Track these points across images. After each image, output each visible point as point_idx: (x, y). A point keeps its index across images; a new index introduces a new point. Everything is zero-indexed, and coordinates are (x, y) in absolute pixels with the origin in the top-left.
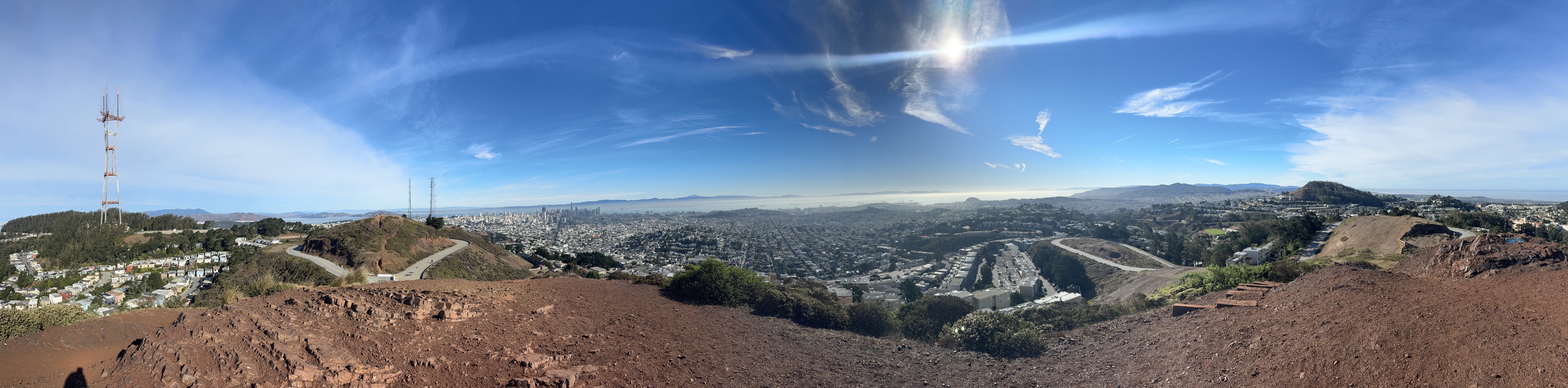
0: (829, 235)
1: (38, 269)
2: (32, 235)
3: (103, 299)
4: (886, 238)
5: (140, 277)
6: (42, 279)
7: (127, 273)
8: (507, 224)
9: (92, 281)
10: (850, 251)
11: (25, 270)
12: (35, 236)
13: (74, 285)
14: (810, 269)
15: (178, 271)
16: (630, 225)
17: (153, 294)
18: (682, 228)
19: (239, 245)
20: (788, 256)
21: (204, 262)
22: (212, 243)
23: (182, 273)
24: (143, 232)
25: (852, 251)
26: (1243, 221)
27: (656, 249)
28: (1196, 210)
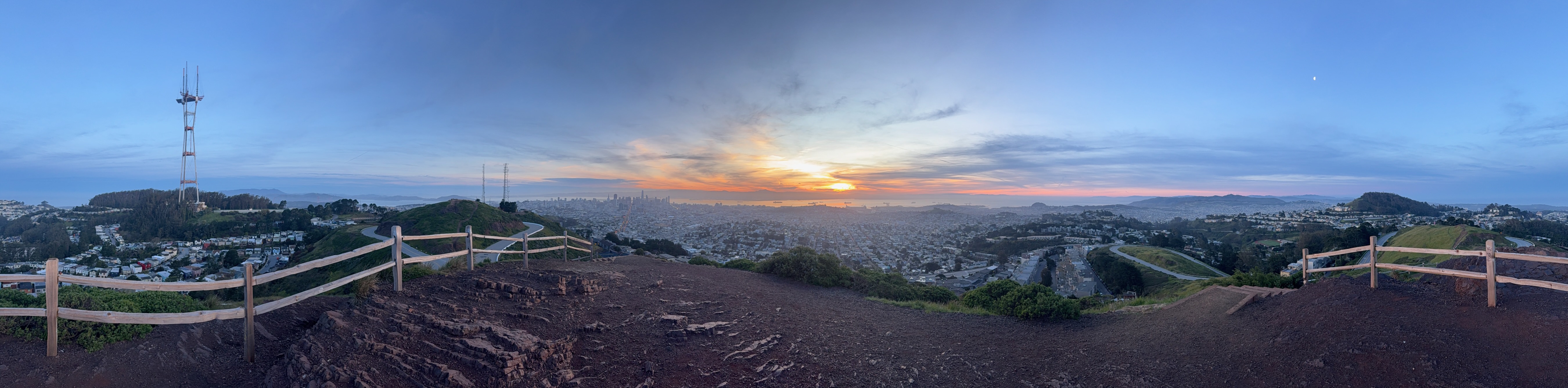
0: (896, 234)
1: (121, 240)
2: (115, 210)
3: (182, 273)
4: (951, 240)
5: (217, 253)
6: (125, 251)
7: (204, 250)
8: (578, 209)
9: (171, 254)
10: (916, 250)
11: (108, 241)
12: (119, 210)
13: (154, 257)
15: (256, 249)
16: (698, 215)
17: (231, 271)
18: (749, 221)
19: (315, 224)
20: (856, 253)
21: (280, 240)
22: (289, 222)
23: (259, 251)
24: (220, 211)
25: (919, 251)
26: (1299, 232)
27: (725, 241)
28: (1250, 221)
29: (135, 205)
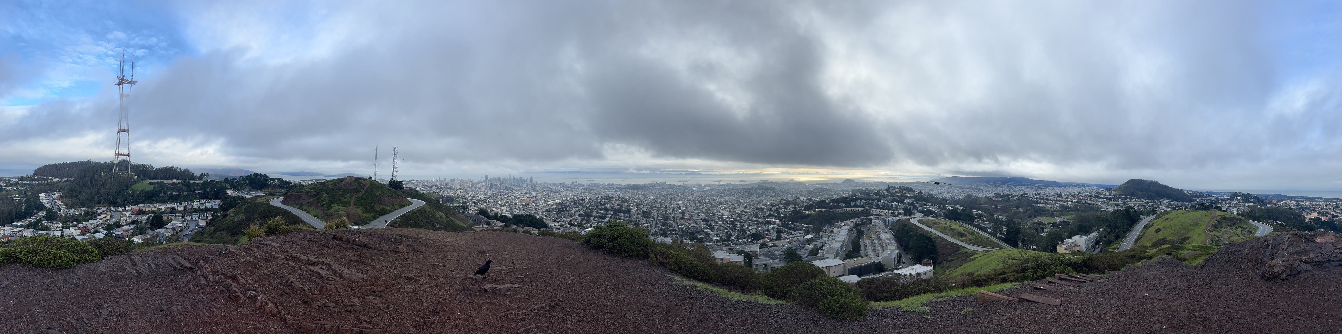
0: (725, 208)
1: (62, 206)
2: (57, 179)
3: (114, 234)
4: (774, 212)
5: (145, 217)
6: (65, 215)
7: (134, 214)
8: (455, 188)
9: (105, 219)
10: (742, 222)
11: (51, 207)
12: (60, 180)
13: (91, 221)
14: (709, 236)
15: (177, 214)
16: (558, 192)
17: (156, 232)
18: (602, 197)
19: (229, 195)
20: (691, 225)
21: (199, 208)
22: (207, 192)
23: (180, 216)
24: (148, 181)
25: (745, 223)
26: (1073, 211)
27: (580, 215)
28: (1032, 200)
29: (75, 175)
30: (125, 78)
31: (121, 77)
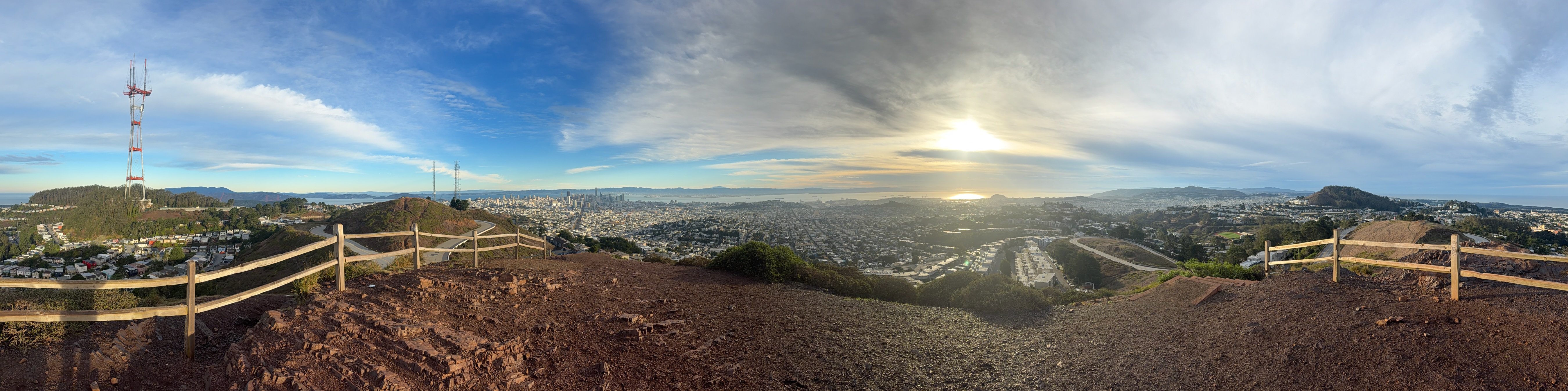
0: (851, 228)
1: (63, 240)
2: (58, 208)
3: (126, 270)
4: (909, 232)
5: (162, 251)
6: (68, 250)
7: (149, 247)
8: (530, 206)
9: (115, 254)
10: (872, 244)
11: (51, 242)
12: (61, 208)
15: (201, 247)
16: (654, 213)
17: (176, 268)
18: (704, 218)
19: (262, 223)
20: (810, 247)
21: (226, 239)
22: (235, 221)
23: (204, 249)
24: (166, 208)
25: (875, 244)
26: (1258, 225)
27: (679, 238)
28: (1210, 213)
29: (80, 202)
30: (137, 87)
31: (132, 86)
